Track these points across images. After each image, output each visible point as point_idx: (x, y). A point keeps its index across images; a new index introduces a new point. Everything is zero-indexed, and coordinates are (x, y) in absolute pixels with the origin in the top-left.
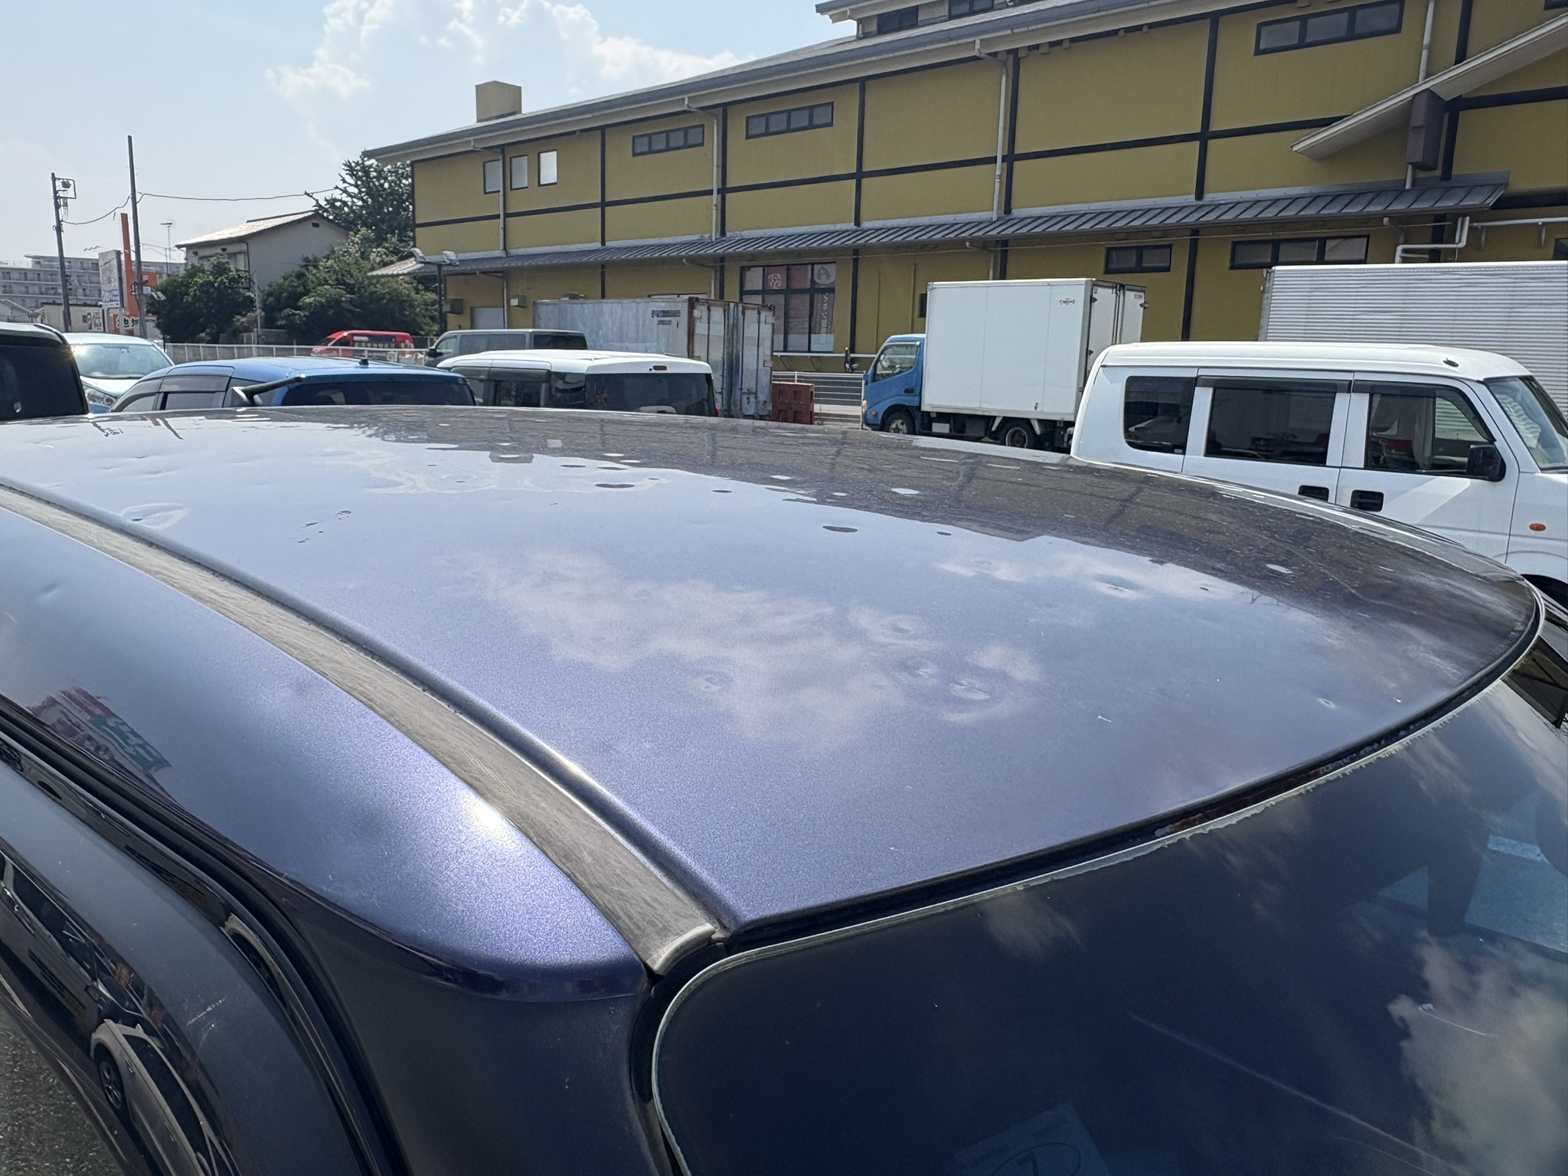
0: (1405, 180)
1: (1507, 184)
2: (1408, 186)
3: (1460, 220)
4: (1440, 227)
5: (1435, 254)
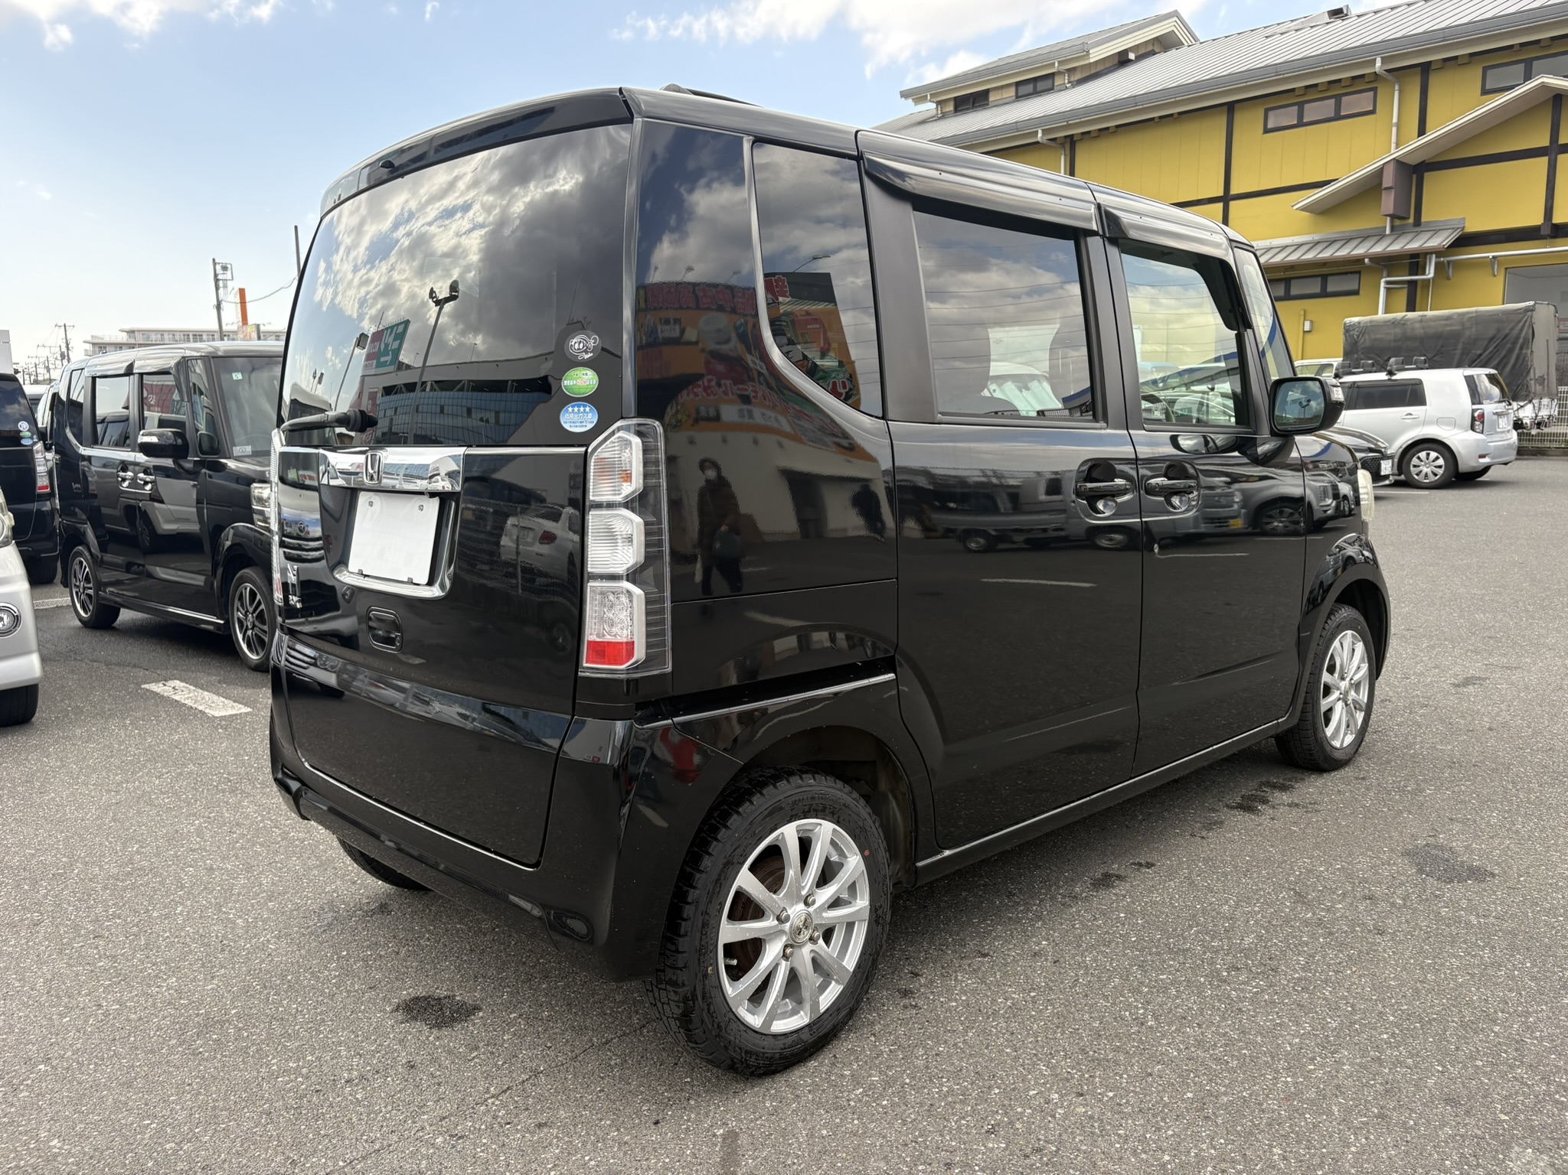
0: (1385, 227)
1: (1464, 228)
2: (1387, 232)
3: (1428, 257)
4: (1415, 261)
5: (1412, 284)
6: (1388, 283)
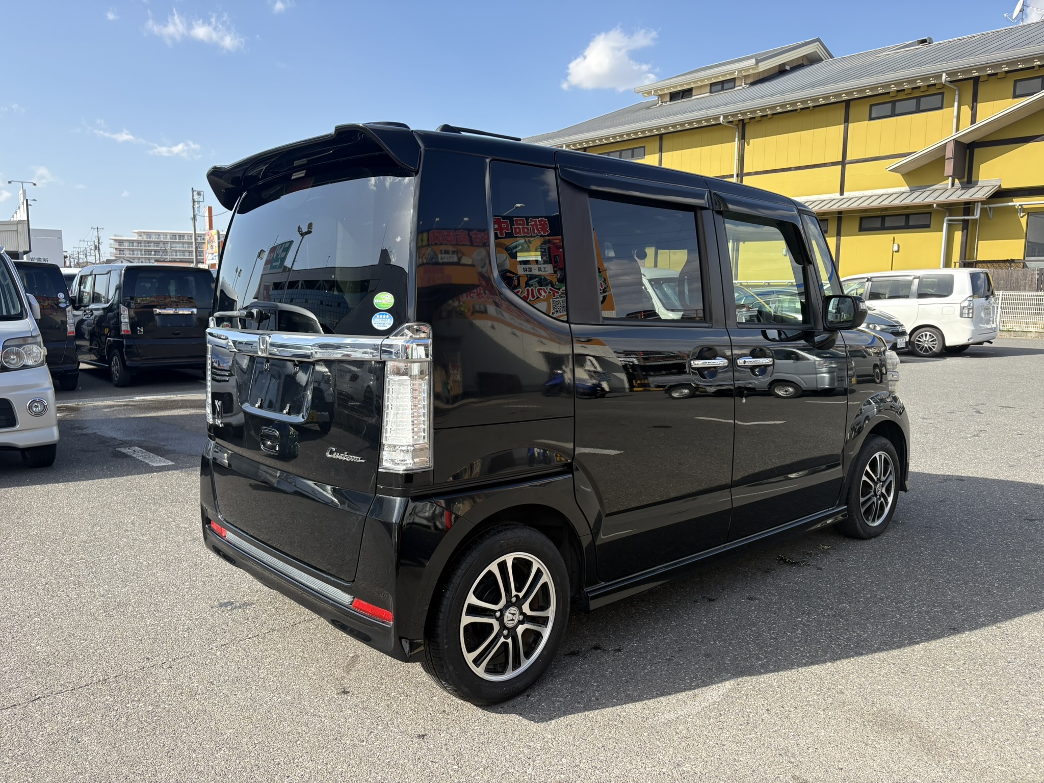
1: (999, 184)
2: (950, 187)
3: (976, 204)
4: (968, 208)
5: (966, 222)
6: (950, 220)
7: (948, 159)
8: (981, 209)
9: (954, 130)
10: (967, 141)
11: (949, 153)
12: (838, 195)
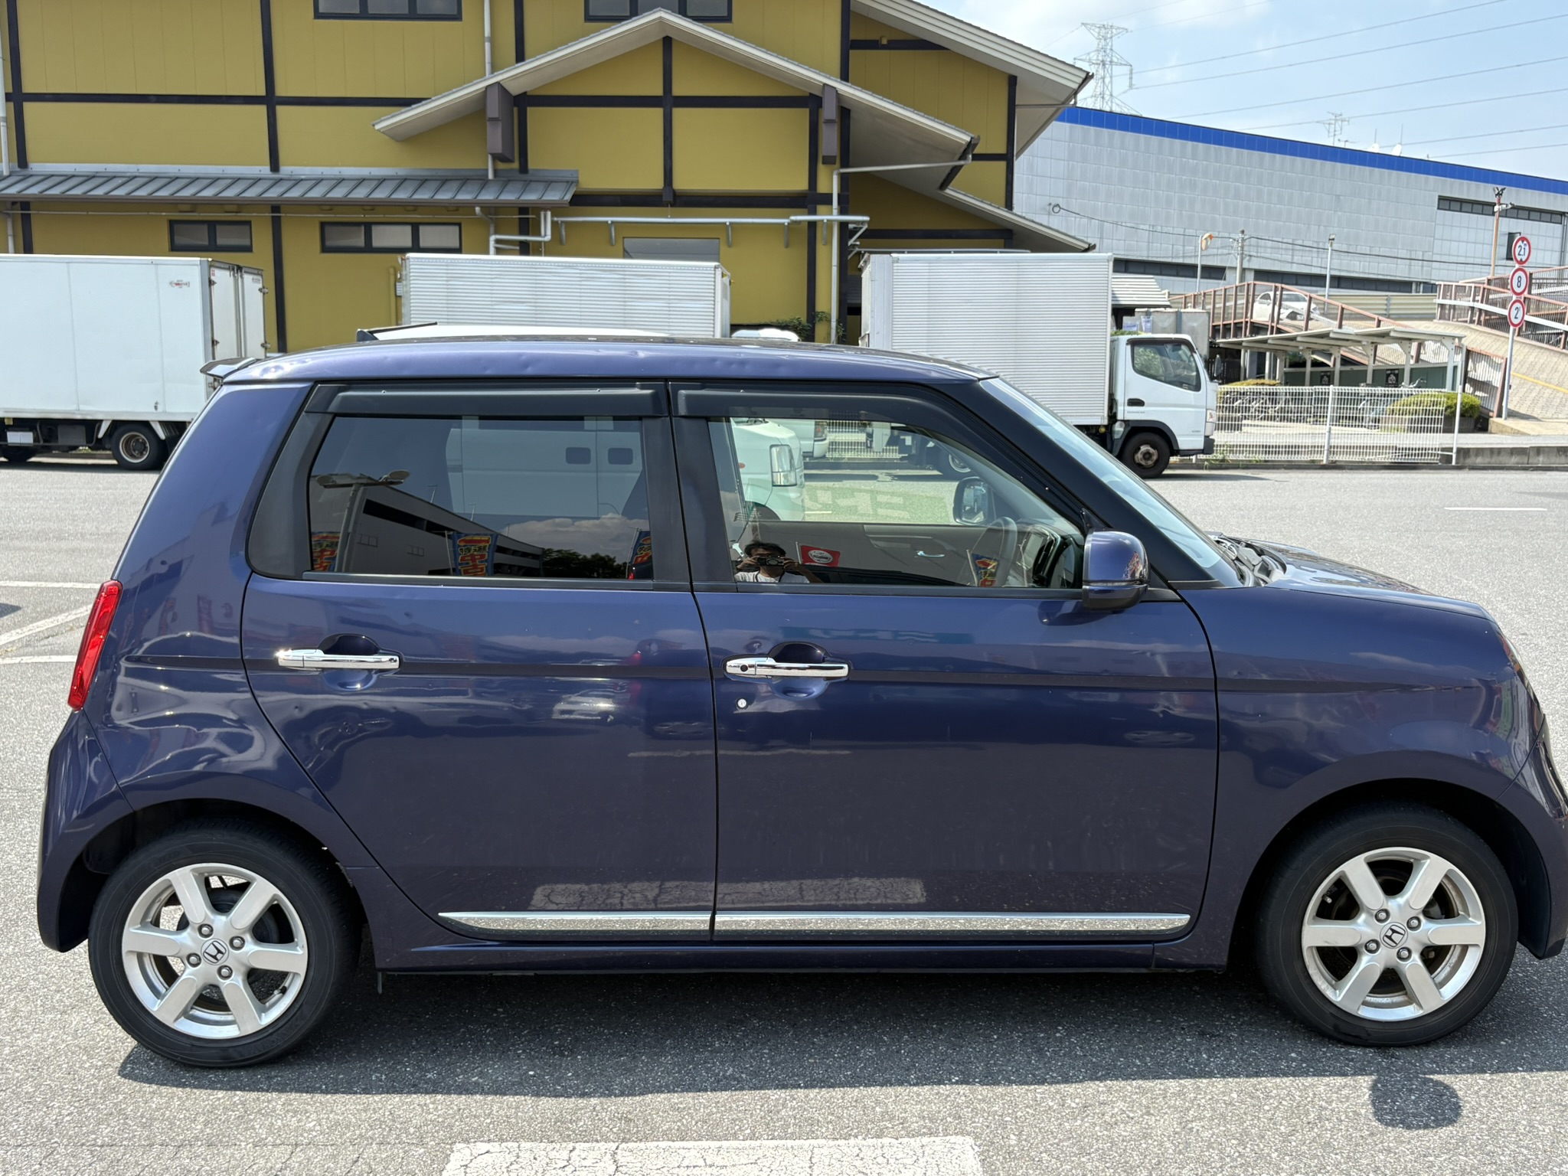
0: (487, 170)
1: (577, 182)
2: (491, 176)
3: (542, 214)
4: (525, 218)
5: (524, 246)
6: (498, 241)
7: (492, 119)
8: (554, 223)
9: (488, 67)
10: (515, 89)
11: (493, 109)
12: (265, 170)
